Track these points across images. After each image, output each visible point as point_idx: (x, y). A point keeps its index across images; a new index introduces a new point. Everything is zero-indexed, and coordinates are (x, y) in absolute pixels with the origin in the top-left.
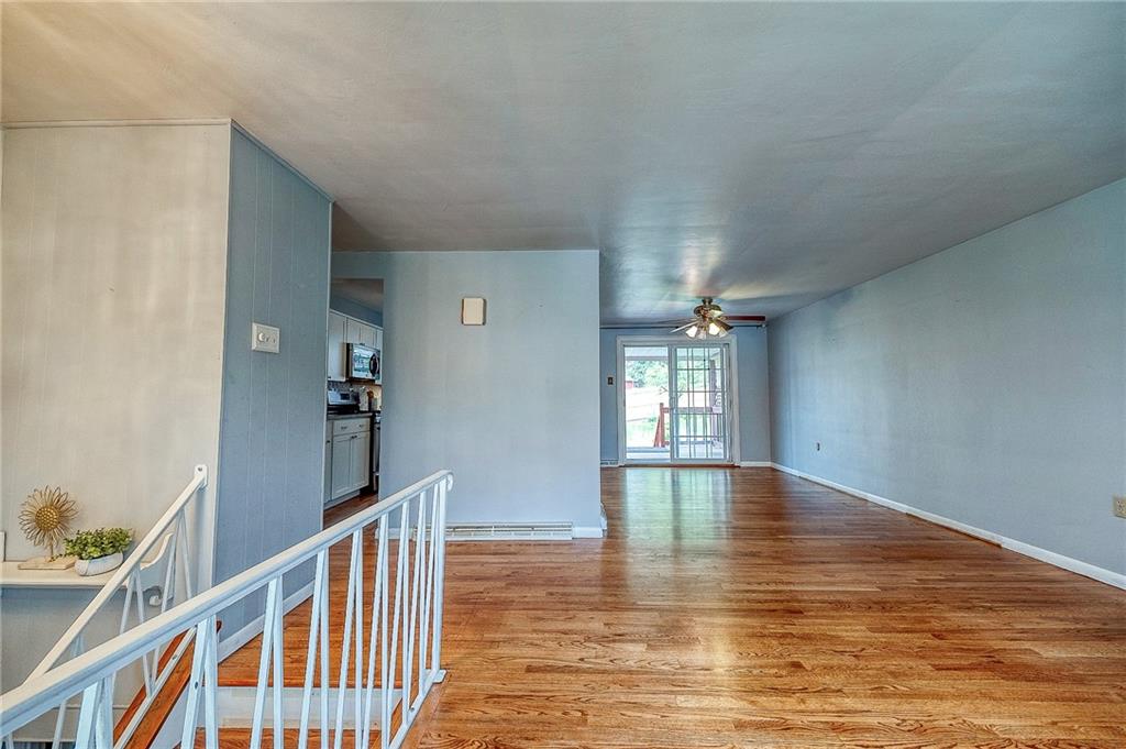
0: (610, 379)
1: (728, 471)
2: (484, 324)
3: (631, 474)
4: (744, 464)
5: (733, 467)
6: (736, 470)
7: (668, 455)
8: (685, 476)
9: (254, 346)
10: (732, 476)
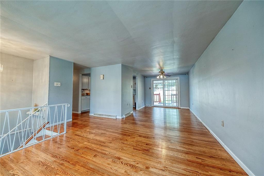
0: (150, 88)
1: (178, 109)
2: (103, 79)
3: (155, 108)
4: (182, 108)
5: (179, 108)
6: (180, 109)
7: (163, 105)
8: (167, 110)
9: (55, 85)
10: (179, 110)
